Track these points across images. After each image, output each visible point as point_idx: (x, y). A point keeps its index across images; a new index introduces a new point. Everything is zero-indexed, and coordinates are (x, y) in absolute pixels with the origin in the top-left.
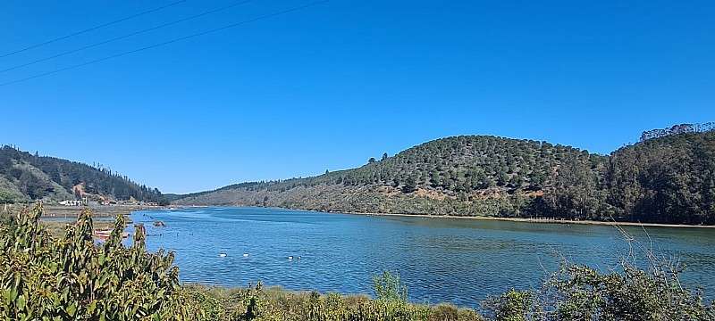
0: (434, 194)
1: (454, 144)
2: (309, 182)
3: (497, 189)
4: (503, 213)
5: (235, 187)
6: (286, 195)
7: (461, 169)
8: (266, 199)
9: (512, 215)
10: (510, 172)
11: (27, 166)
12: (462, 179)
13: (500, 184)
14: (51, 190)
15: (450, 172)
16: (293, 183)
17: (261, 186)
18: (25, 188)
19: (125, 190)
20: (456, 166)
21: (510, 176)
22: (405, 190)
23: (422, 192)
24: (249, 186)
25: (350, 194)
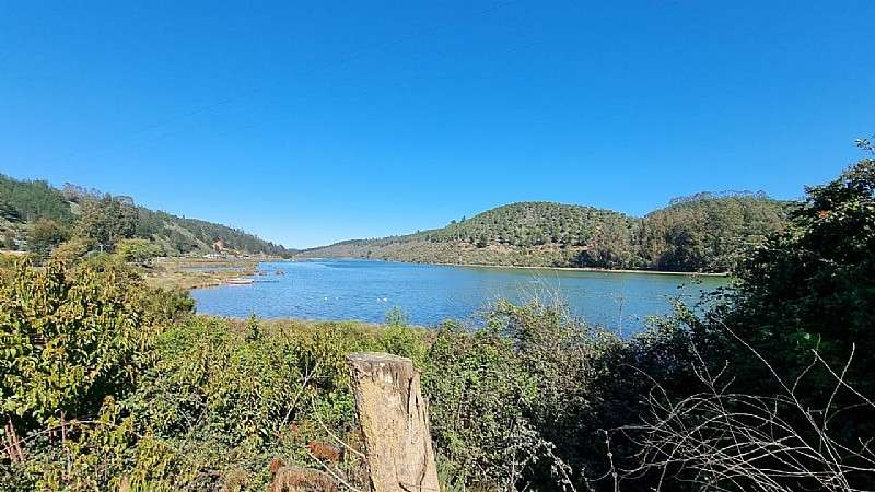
0: (502, 249)
1: (518, 209)
2: (404, 240)
3: (552, 244)
4: (556, 264)
5: (344, 243)
6: (385, 251)
7: (523, 228)
8: (370, 252)
9: (563, 265)
10: (563, 231)
11: (175, 227)
12: (524, 237)
13: (554, 241)
14: (196, 246)
15: (515, 231)
16: (390, 241)
17: (365, 242)
18: (175, 244)
19: (255, 246)
20: (520, 226)
21: (563, 235)
22: (479, 246)
23: (492, 248)
24: (357, 242)
25: (435, 249)
